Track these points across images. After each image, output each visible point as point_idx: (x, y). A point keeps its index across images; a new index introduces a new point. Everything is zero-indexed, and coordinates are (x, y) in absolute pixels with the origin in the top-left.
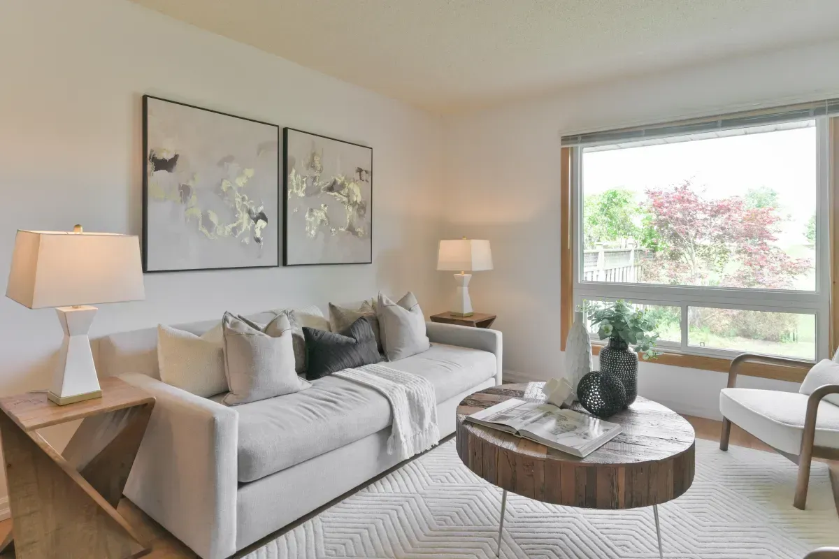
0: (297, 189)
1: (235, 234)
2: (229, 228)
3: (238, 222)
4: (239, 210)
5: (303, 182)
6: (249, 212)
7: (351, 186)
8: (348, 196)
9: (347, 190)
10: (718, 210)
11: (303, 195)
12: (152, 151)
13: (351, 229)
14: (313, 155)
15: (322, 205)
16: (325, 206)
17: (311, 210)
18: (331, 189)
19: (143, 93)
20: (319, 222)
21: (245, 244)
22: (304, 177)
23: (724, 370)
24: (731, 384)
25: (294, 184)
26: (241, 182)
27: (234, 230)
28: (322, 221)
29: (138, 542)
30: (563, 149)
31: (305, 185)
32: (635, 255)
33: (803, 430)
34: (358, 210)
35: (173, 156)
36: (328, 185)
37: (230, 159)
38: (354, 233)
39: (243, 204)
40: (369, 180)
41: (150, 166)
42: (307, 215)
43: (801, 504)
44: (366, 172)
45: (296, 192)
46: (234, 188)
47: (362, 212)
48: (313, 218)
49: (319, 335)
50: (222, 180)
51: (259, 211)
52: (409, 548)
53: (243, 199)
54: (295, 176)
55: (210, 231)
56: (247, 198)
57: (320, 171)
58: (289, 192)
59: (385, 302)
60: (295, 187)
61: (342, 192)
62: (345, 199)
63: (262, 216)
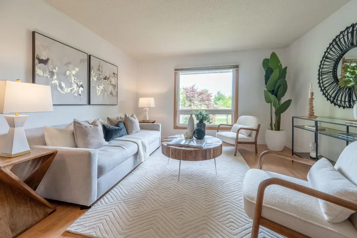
0: (94, 77)
1: (72, 92)
2: (69, 89)
3: (73, 88)
4: (73, 83)
5: (96, 75)
6: (77, 84)
7: (111, 78)
8: (110, 82)
9: (110, 80)
10: (201, 94)
11: (96, 80)
12: (37, 55)
13: (111, 93)
14: (99, 66)
15: (102, 84)
16: (103, 84)
17: (99, 85)
18: (105, 79)
19: (33, 30)
20: (101, 90)
21: (75, 96)
22: (96, 73)
23: (216, 129)
24: (218, 132)
25: (93, 76)
26: (74, 72)
27: (71, 90)
28: (102, 90)
29: (51, 208)
30: (175, 72)
31: (96, 77)
32: (181, 105)
33: (236, 139)
34: (113, 87)
35: (46, 59)
36: (104, 77)
37: (69, 63)
38: (112, 95)
39: (75, 81)
40: (117, 77)
41: (36, 61)
42: (97, 87)
43: (235, 155)
44: (116, 75)
45: (94, 79)
46: (71, 75)
47: (115, 88)
48: (99, 89)
49: (109, 127)
50: (67, 71)
51: (81, 84)
52: (153, 184)
53: (75, 79)
54: (93, 73)
55: (62, 90)
56: (76, 79)
57: (102, 72)
58: (91, 78)
59: (127, 116)
60: (93, 77)
61: (108, 80)
62: (109, 83)
63: (82, 86)
